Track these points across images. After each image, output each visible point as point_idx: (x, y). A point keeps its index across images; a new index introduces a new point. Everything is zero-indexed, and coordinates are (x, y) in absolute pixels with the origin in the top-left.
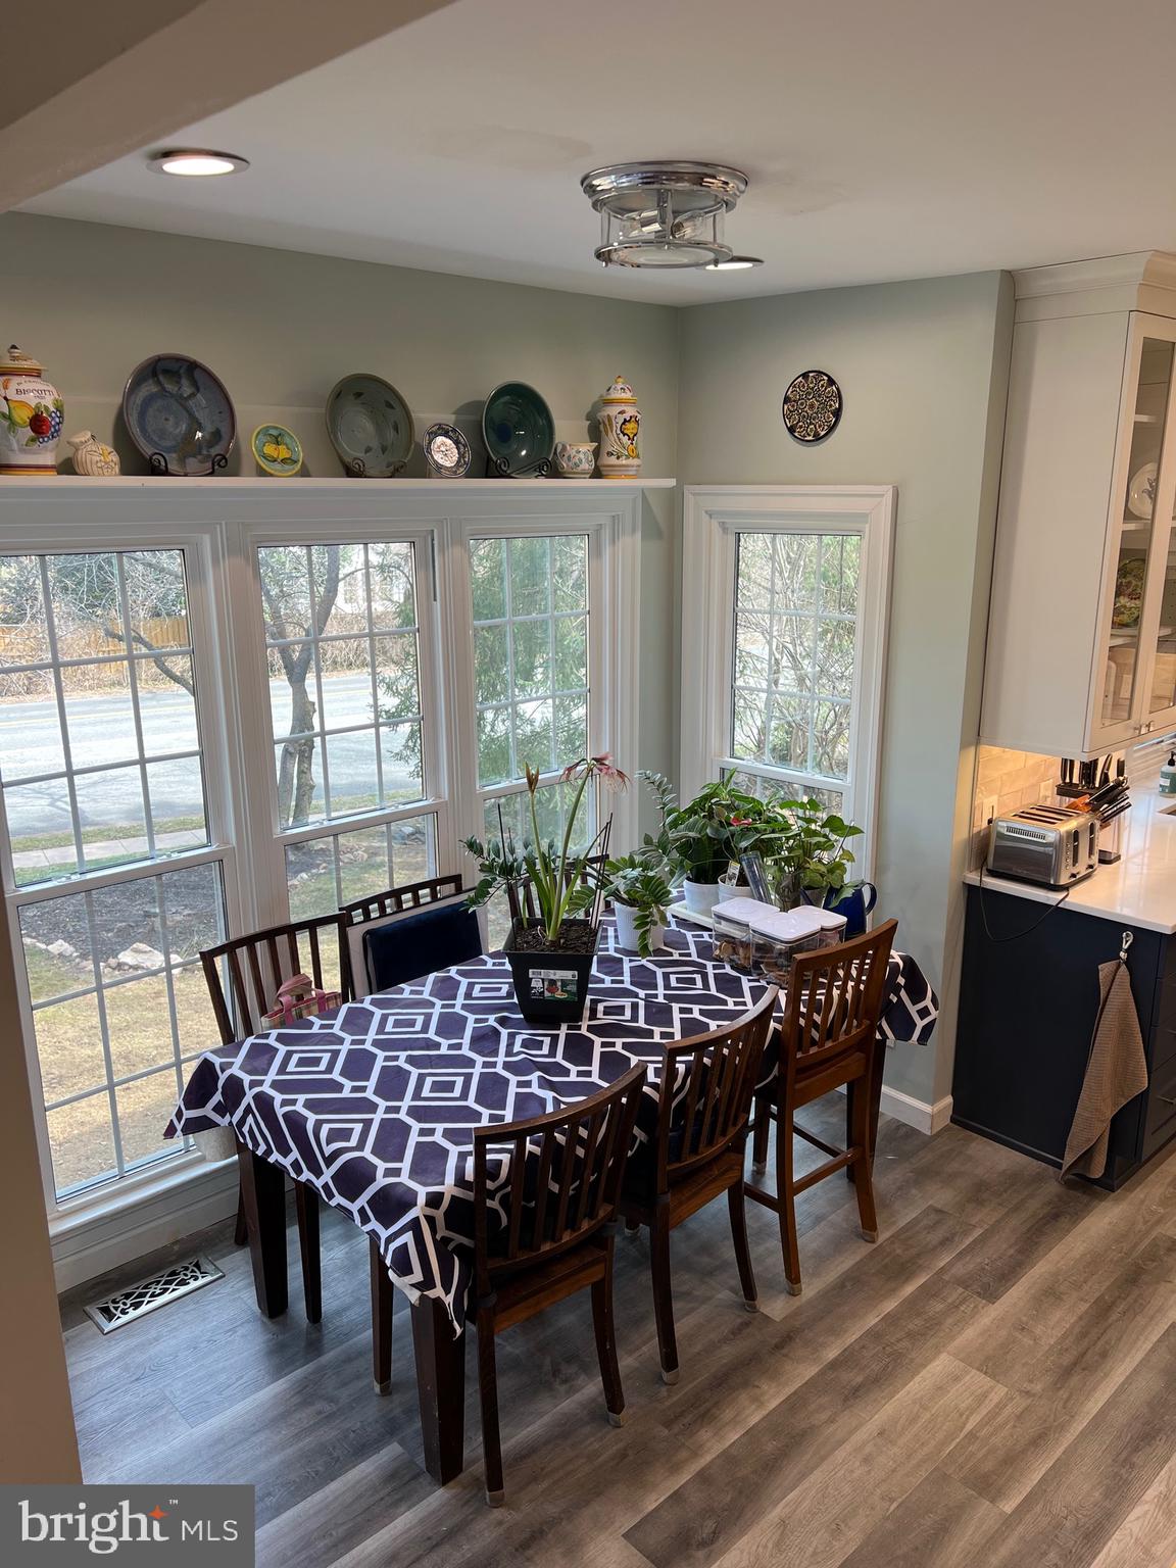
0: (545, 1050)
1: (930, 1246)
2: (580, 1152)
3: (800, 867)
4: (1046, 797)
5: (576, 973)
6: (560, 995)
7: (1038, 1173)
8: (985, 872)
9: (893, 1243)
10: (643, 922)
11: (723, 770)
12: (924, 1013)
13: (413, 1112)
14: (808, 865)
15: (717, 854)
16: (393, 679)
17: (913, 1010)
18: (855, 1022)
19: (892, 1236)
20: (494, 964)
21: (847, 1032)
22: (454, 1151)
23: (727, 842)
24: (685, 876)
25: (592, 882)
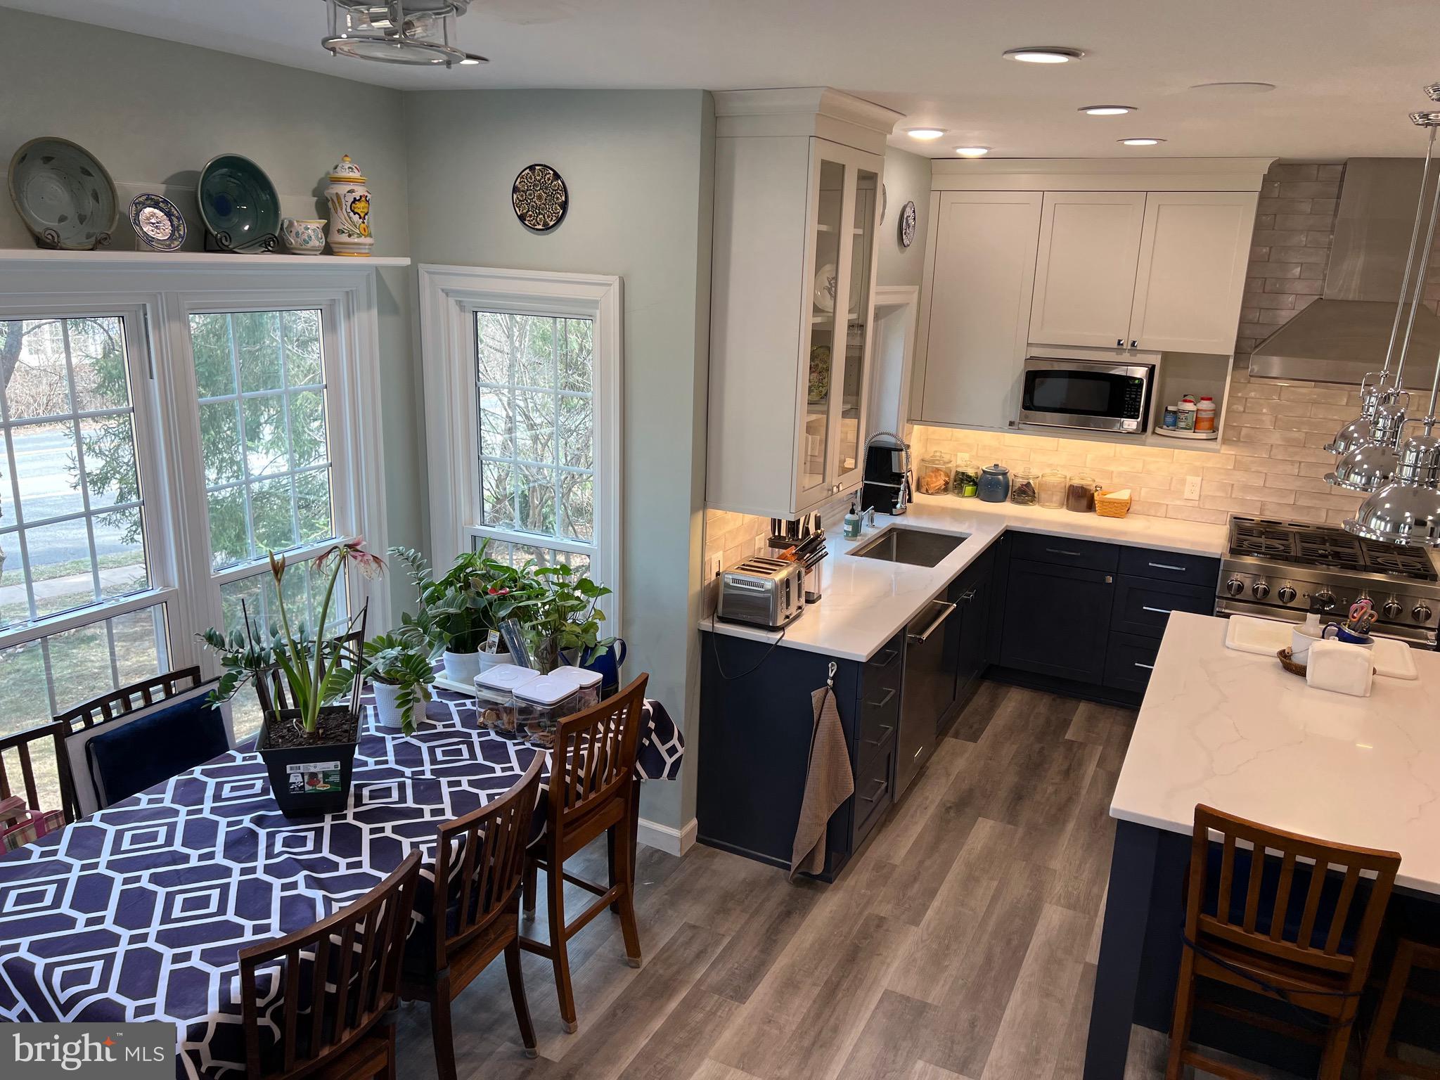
0: (310, 845)
1: (688, 962)
2: (358, 948)
3: (557, 630)
4: (760, 549)
5: (339, 763)
6: (322, 787)
7: (772, 877)
8: (715, 618)
9: (655, 964)
10: (405, 700)
11: (474, 538)
12: (672, 751)
13: (162, 937)
14: (564, 628)
15: (476, 623)
16: (95, 439)
17: (663, 749)
18: (615, 771)
19: (654, 958)
20: (244, 759)
21: (608, 780)
22: (215, 973)
23: (485, 611)
24: (445, 647)
25: (346, 664)
